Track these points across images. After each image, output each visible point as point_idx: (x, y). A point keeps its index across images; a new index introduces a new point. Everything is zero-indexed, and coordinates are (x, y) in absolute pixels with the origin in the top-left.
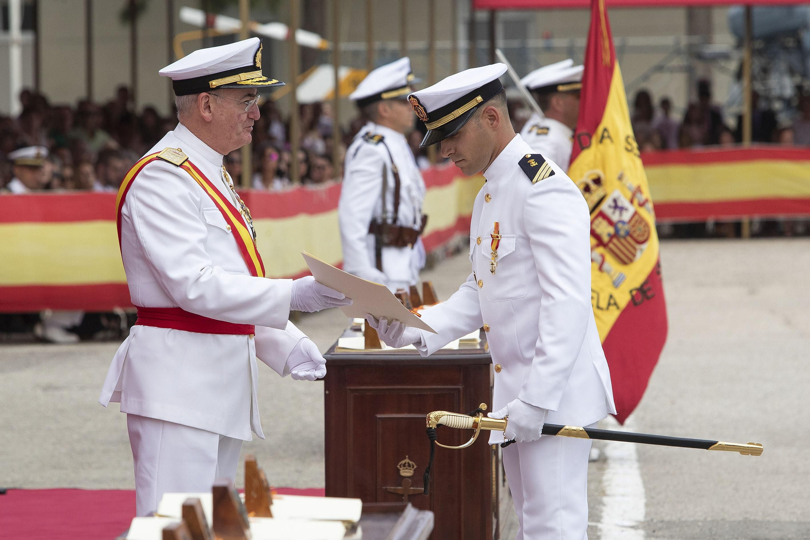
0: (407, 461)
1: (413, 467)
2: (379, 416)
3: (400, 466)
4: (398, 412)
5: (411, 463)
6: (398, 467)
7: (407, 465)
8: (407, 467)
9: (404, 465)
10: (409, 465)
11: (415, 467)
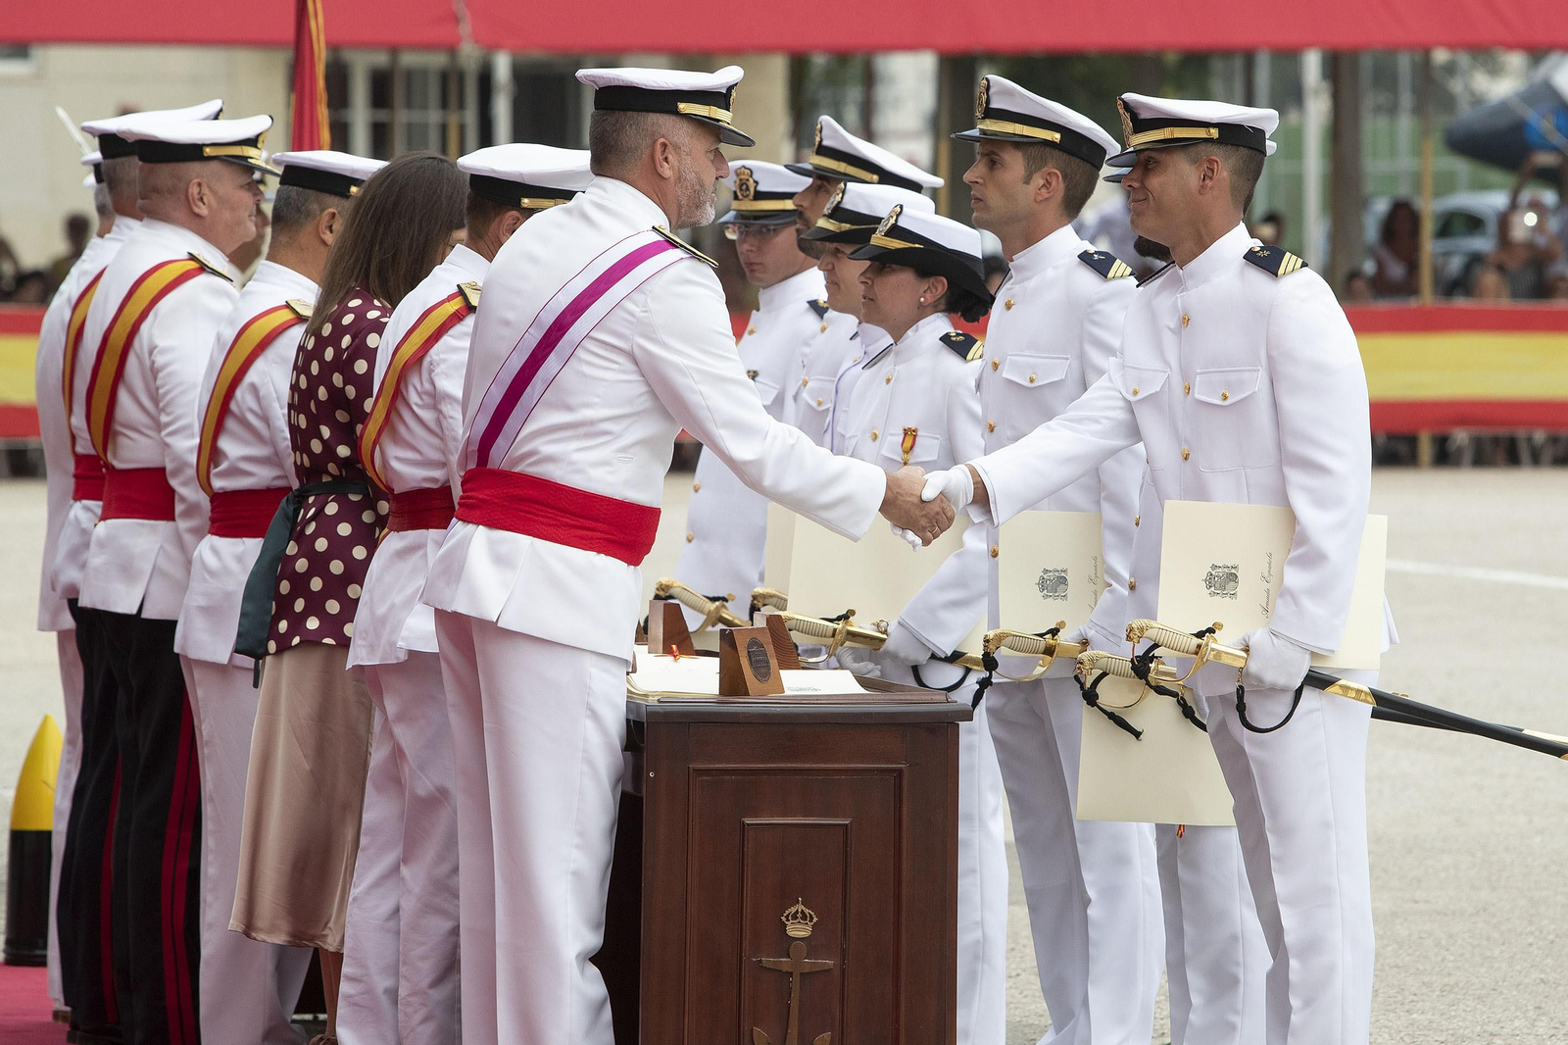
0: (800, 907)
1: (811, 921)
2: (748, 821)
3: (787, 917)
4: (784, 815)
5: (807, 911)
6: (783, 919)
7: (799, 915)
8: (799, 919)
9: (795, 917)
10: (804, 917)
11: (815, 920)
